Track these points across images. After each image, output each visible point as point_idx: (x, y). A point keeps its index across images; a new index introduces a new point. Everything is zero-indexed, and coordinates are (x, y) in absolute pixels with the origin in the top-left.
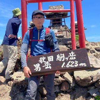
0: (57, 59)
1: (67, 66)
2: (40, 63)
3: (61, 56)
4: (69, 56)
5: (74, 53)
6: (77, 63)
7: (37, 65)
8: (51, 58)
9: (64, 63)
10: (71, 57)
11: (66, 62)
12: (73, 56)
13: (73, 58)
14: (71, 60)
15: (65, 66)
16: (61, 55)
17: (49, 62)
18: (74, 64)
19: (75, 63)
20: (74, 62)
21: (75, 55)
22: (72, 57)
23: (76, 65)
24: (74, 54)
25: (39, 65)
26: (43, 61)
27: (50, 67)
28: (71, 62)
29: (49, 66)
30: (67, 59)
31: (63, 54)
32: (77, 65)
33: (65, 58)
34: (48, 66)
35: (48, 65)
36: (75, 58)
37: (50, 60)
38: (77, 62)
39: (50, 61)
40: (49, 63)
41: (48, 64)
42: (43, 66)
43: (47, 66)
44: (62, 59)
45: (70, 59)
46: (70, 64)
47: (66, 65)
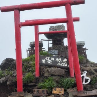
1: (61, 65)
2: (46, 60)
5: (66, 60)
7: (44, 60)
9: (59, 63)
11: (61, 63)
15: (59, 65)
20: (65, 64)
26: (48, 59)
27: (51, 63)
30: (62, 61)
31: (60, 59)
36: (66, 62)
38: (67, 64)
39: (52, 60)
42: (47, 62)
43: (49, 62)
44: (59, 61)
46: (63, 64)
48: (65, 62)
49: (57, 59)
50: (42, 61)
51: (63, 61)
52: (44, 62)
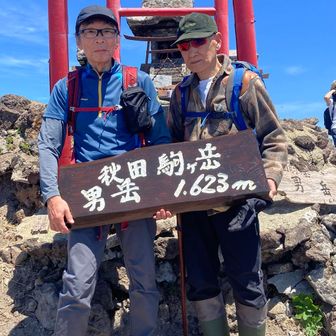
0: (159, 168)
1: (192, 193)
2: (103, 186)
3: (171, 160)
4: (197, 159)
5: (214, 148)
6: (226, 181)
7: (91, 190)
8: (138, 168)
10: (205, 160)
11: (190, 178)
12: (212, 159)
13: (213, 164)
14: (207, 173)
15: (185, 193)
16: (172, 154)
17: (132, 181)
18: (214, 186)
19: (220, 181)
20: (214, 179)
21: (218, 155)
22: (209, 162)
23: (222, 186)
24: (214, 152)
25: (99, 190)
26: (114, 178)
27: (137, 198)
28: (207, 179)
29: (131, 195)
30: (192, 167)
31: (180, 154)
32: (226, 187)
33: (185, 166)
34: (128, 194)
35: (128, 191)
36: (217, 165)
37: (137, 172)
38: (226, 177)
39: (137, 175)
40: (133, 184)
41: (131, 187)
42: (114, 196)
43: (125, 195)
44: (176, 169)
45: (203, 167)
46: (203, 184)
47: (187, 188)
48: (209, 167)
49: (162, 160)
50: (87, 201)
51: (200, 163)
52: (94, 203)
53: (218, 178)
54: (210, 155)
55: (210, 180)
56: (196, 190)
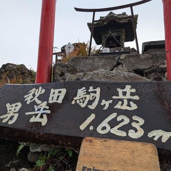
0: (75, 99)
1: (99, 130)
5: (134, 90)
6: (141, 127)
10: (122, 100)
11: (101, 114)
12: (129, 100)
13: (129, 105)
14: (121, 112)
15: (91, 128)
17: (48, 104)
18: (126, 128)
19: (134, 124)
20: (127, 121)
22: (126, 102)
23: (136, 130)
28: (119, 119)
29: (42, 117)
30: (106, 104)
31: (98, 90)
32: (141, 133)
33: (100, 102)
34: (39, 115)
35: (40, 113)
36: (134, 107)
38: (142, 122)
40: (48, 107)
41: (44, 109)
43: (36, 115)
45: (118, 106)
46: (113, 123)
47: (95, 123)
48: (125, 107)
49: (81, 92)
51: (116, 102)
53: (132, 121)
54: (128, 96)
55: (123, 120)
56: (104, 128)
